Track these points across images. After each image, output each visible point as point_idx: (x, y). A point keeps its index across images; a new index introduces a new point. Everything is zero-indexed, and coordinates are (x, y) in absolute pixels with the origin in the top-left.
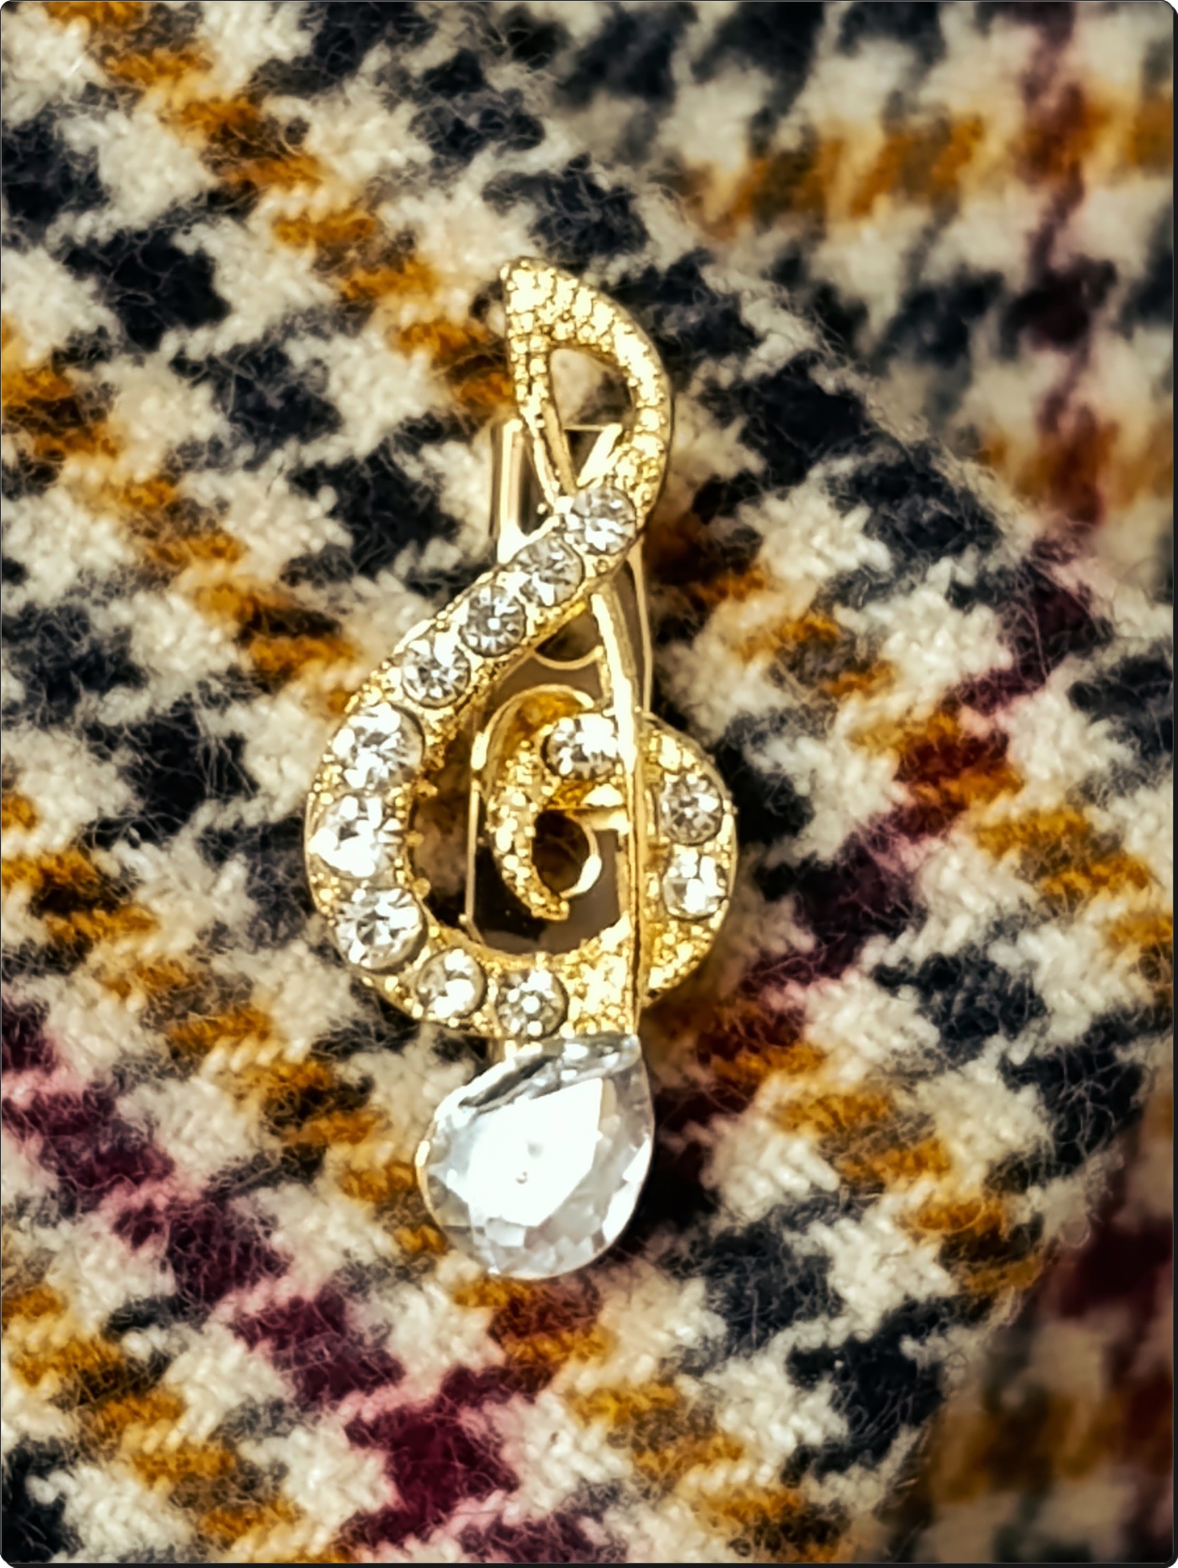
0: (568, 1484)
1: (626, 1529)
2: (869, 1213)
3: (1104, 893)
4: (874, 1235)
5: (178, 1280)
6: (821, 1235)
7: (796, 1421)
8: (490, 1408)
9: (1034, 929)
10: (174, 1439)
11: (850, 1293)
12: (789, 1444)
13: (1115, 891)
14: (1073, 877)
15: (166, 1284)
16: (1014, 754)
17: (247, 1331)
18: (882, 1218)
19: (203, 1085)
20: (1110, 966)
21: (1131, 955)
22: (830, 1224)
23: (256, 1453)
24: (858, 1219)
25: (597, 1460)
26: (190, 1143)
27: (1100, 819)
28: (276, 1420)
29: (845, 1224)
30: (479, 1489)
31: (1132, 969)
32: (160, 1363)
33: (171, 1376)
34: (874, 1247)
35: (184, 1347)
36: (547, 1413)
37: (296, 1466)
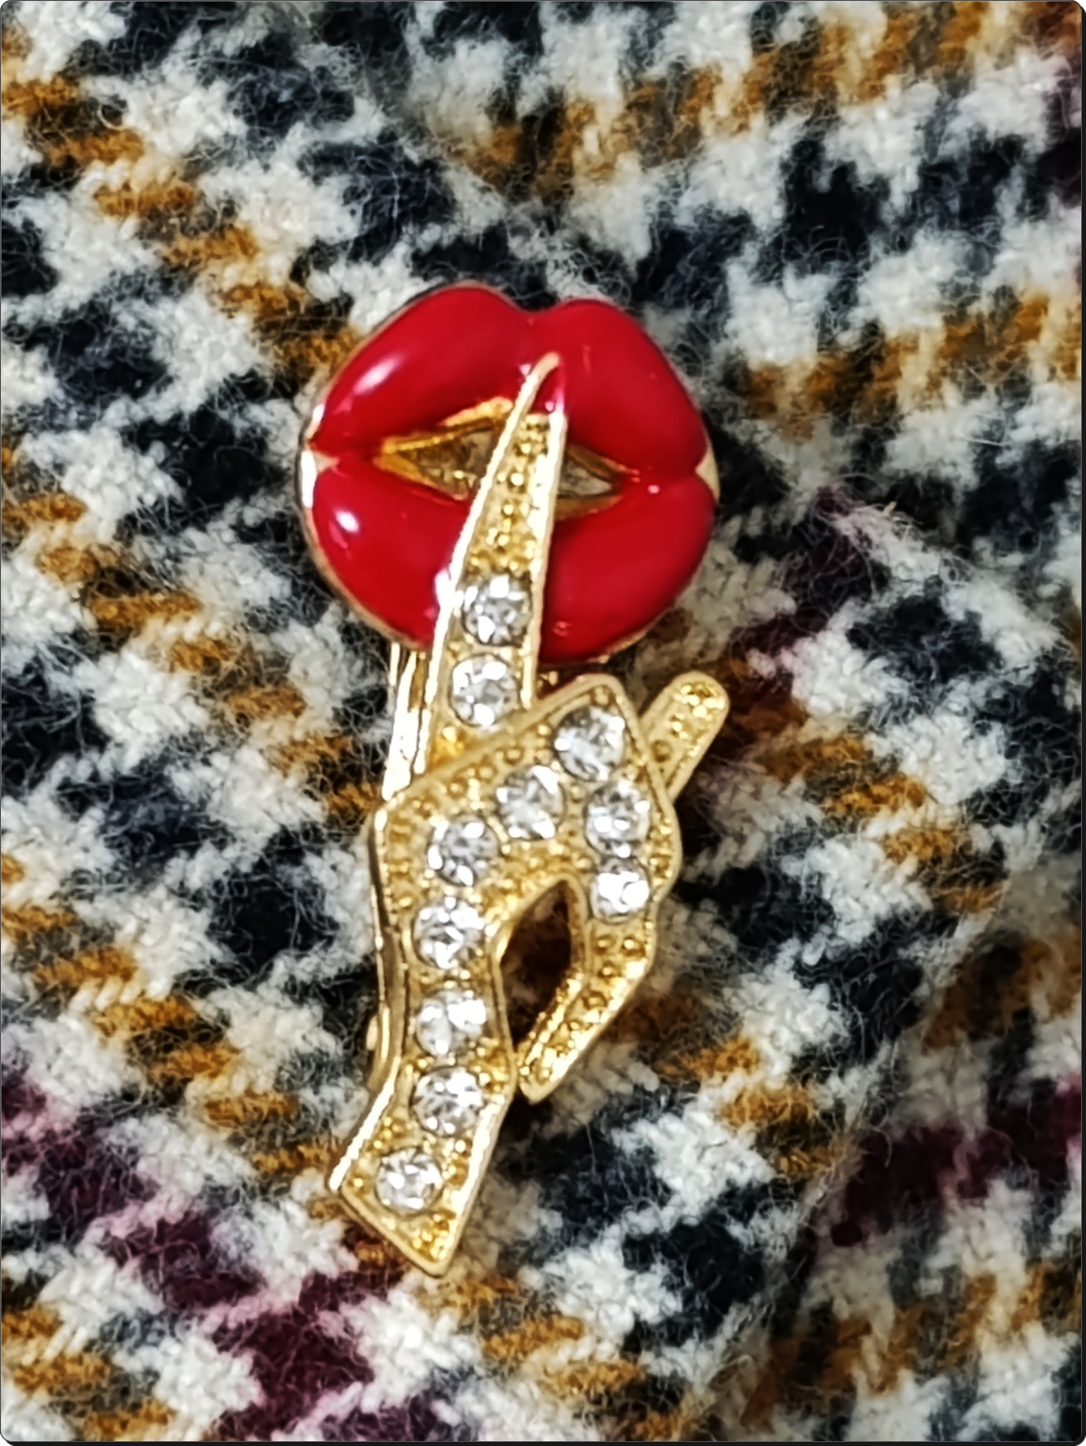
0: (421, 1372)
1: (478, 1410)
2: (688, 1110)
3: (885, 810)
4: (694, 1127)
5: (51, 1206)
6: (646, 1132)
7: (632, 1302)
8: (346, 1310)
9: (821, 844)
10: (50, 1353)
11: (675, 1183)
12: (627, 1322)
13: (894, 809)
14: (855, 797)
15: (41, 1209)
16: (798, 691)
17: (117, 1251)
18: (701, 1112)
19: (71, 1021)
20: (890, 876)
21: (909, 865)
22: (654, 1122)
23: (130, 1362)
24: (679, 1115)
25: (448, 1347)
26: (60, 1078)
27: (879, 746)
28: (145, 1333)
29: (668, 1121)
30: (338, 1382)
31: (911, 879)
32: (36, 1283)
33: (46, 1294)
34: (694, 1140)
35: (59, 1266)
36: (399, 1310)
37: (167, 1373)
